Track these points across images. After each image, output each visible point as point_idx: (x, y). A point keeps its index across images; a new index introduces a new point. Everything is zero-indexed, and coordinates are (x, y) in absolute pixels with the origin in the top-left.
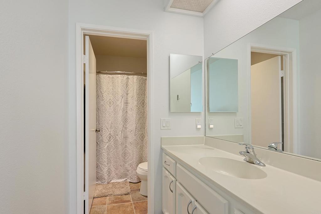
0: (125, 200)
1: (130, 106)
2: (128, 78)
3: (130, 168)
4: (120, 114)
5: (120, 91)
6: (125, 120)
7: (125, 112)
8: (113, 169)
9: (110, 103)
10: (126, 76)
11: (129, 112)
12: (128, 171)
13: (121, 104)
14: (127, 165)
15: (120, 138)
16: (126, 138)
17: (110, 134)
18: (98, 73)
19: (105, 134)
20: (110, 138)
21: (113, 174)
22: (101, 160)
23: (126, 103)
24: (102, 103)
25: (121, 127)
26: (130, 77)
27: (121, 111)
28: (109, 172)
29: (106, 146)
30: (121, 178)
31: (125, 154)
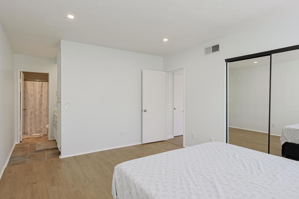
1: (43, 97)
2: (42, 83)
3: (43, 128)
4: (38, 101)
5: (38, 90)
6: (41, 104)
7: (41, 100)
8: (33, 129)
9: (32, 96)
10: (41, 82)
11: (43, 100)
12: (42, 129)
13: (38, 96)
14: (41, 127)
15: (37, 113)
16: (41, 113)
17: (32, 111)
18: (25, 80)
19: (29, 112)
20: (32, 113)
21: (33, 131)
22: (26, 124)
23: (41, 96)
24: (27, 96)
25: (38, 107)
26: (43, 83)
27: (38, 100)
28: (31, 130)
29: (29, 118)
30: (38, 133)
31: (40, 121)
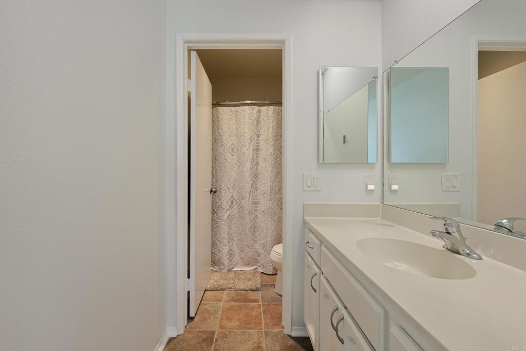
0: (251, 298)
1: (262, 154)
2: (259, 111)
3: (261, 251)
4: (248, 166)
5: (248, 131)
6: (255, 176)
7: (255, 163)
8: (236, 250)
9: (233, 150)
10: (256, 108)
11: (261, 164)
12: (259, 255)
13: (248, 151)
14: (257, 246)
15: (247, 204)
16: (256, 203)
17: (232, 197)
18: (215, 104)
19: (225, 196)
20: (232, 202)
21: (237, 258)
22: (218, 236)
23: (257, 150)
24: (221, 150)
25: (248, 186)
26: (263, 109)
27: (249, 163)
28: (231, 254)
29: (227, 215)
30: (248, 265)
31: (254, 229)
